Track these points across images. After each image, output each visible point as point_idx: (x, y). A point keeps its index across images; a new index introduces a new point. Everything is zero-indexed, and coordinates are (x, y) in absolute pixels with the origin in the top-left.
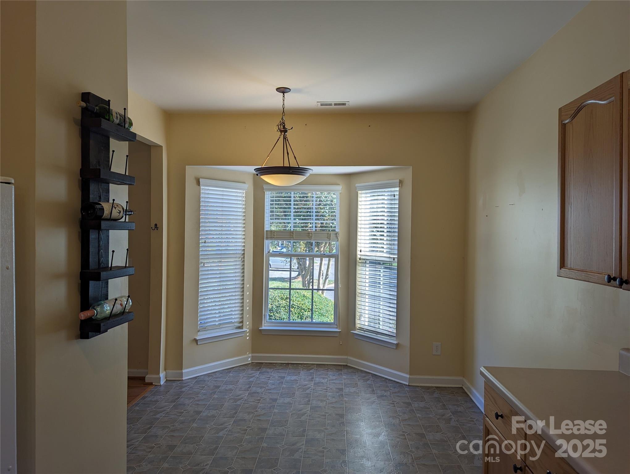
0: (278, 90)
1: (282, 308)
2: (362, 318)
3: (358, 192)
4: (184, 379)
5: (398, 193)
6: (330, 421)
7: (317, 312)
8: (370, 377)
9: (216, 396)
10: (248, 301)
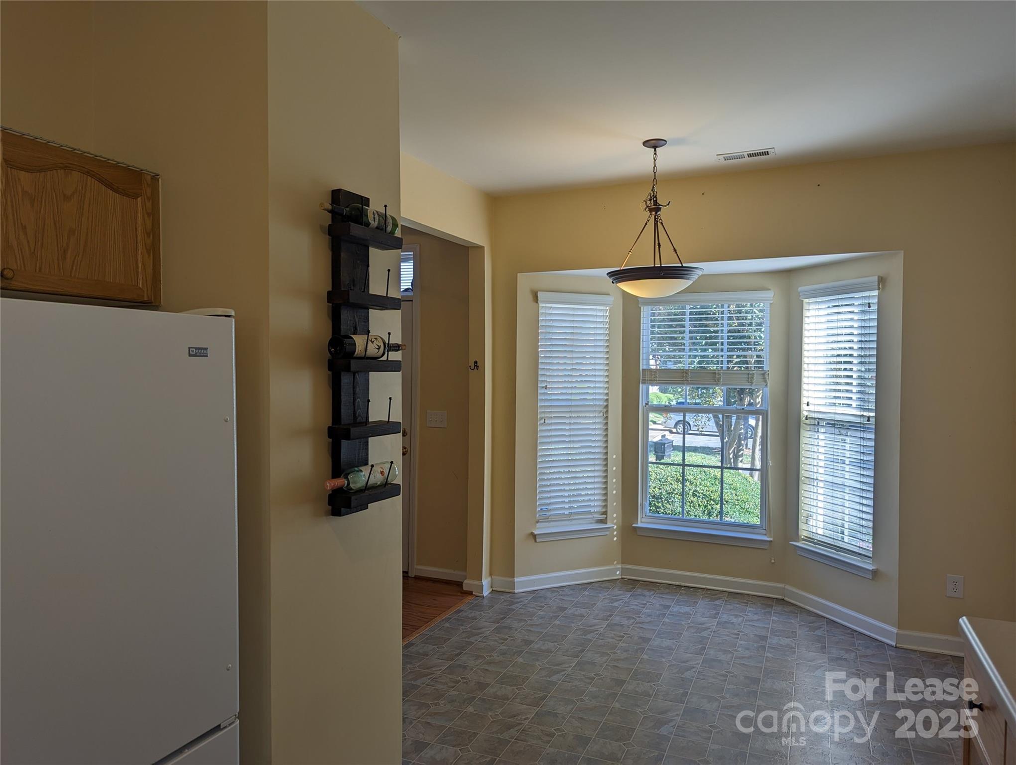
0: (647, 144)
1: (677, 496)
2: (811, 520)
3: (804, 300)
4: (516, 591)
5: (876, 301)
6: (733, 686)
7: (737, 507)
8: (822, 625)
9: (557, 622)
10: (615, 481)
